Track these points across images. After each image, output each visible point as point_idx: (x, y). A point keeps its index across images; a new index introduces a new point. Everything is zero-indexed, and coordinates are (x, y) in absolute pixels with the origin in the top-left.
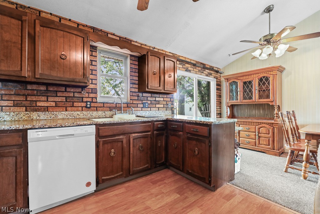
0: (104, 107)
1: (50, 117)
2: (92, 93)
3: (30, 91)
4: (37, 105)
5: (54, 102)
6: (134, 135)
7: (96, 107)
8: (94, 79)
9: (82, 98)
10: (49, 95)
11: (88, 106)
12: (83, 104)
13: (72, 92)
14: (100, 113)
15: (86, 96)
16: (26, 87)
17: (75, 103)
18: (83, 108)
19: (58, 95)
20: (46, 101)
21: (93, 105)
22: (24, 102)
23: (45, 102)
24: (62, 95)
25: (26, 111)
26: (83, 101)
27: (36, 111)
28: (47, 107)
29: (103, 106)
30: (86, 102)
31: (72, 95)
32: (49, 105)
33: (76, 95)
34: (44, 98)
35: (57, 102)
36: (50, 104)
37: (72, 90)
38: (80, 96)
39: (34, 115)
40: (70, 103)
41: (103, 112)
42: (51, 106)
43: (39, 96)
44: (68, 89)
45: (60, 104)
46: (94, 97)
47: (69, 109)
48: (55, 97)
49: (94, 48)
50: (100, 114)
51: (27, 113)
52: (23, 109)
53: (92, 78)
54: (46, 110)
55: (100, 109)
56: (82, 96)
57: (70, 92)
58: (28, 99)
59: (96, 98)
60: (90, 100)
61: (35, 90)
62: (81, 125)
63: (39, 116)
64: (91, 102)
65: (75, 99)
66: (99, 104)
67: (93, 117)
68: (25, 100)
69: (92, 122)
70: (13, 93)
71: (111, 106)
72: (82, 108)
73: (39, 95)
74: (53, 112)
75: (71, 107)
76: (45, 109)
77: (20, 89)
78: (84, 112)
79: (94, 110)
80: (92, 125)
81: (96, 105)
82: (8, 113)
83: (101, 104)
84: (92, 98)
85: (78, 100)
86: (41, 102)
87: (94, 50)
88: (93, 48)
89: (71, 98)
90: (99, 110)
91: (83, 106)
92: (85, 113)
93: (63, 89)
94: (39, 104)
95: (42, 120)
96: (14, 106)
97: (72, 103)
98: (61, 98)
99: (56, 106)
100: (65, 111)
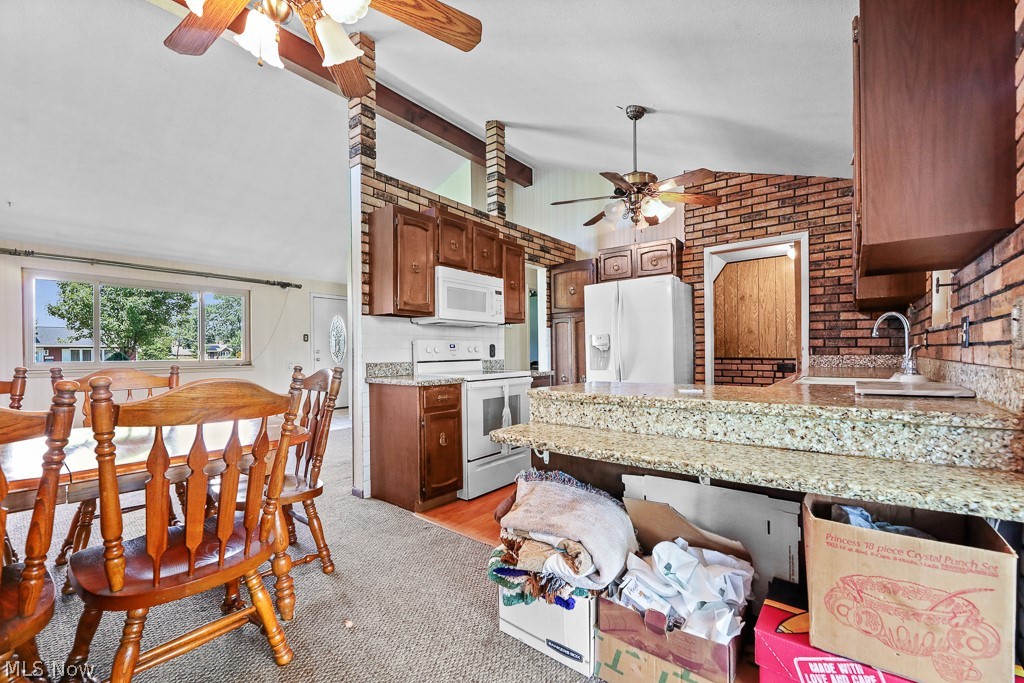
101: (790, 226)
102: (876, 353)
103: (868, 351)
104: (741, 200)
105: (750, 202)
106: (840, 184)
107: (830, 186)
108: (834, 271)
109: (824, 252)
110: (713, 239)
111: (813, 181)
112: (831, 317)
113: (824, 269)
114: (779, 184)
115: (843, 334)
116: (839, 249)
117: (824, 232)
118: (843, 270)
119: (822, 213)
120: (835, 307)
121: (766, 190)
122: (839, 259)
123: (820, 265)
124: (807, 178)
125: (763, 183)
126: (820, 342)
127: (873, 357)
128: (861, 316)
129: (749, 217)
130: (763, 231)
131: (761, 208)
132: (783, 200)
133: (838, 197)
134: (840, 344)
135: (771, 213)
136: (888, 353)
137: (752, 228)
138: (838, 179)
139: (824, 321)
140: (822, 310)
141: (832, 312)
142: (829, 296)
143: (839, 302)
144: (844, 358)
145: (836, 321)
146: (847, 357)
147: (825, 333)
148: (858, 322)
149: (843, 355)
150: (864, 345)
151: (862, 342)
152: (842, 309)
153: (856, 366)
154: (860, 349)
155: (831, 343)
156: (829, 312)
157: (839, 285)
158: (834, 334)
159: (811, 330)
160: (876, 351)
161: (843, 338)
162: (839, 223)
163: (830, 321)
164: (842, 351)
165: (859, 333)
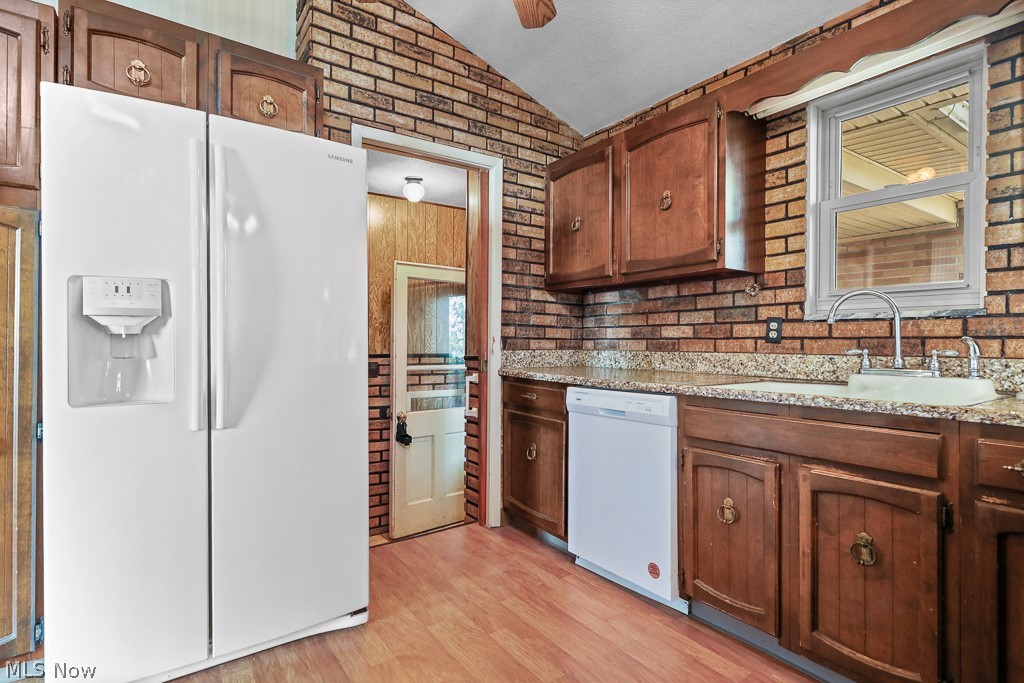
0: (830, 337)
1: (683, 367)
2: (786, 287)
3: (651, 304)
4: (663, 337)
5: (691, 325)
6: (818, 470)
7: (802, 339)
8: (793, 232)
9: (757, 306)
10: (681, 308)
11: (774, 335)
12: (758, 330)
13: (730, 293)
14: (814, 362)
15: (767, 302)
16: (647, 294)
17: (736, 328)
18: (759, 341)
19: (699, 307)
20: (676, 325)
21: (788, 330)
22: (644, 330)
23: (675, 328)
24: (706, 307)
25: (647, 348)
26: (759, 318)
27: (660, 349)
28: (678, 339)
29: (826, 334)
30: (764, 321)
31: (727, 301)
32: (682, 335)
33: (741, 300)
34: (671, 318)
35: (697, 327)
37: (729, 288)
38: (749, 303)
39: (657, 359)
40: (723, 327)
41: (827, 358)
42: (685, 336)
43: (666, 312)
44: (721, 286)
45: (703, 331)
46: (792, 300)
47: (722, 344)
48: (692, 313)
49: (794, 117)
50: (811, 367)
51: (647, 353)
52: (642, 344)
53: (787, 233)
54: (677, 346)
55: (815, 344)
56: (754, 303)
57: (725, 293)
58: (650, 322)
59: (801, 304)
60: (778, 312)
61: (660, 299)
62: (642, 391)
63: (663, 363)
64: (783, 321)
65: (737, 315)
66: (811, 326)
67: (786, 375)
68: (645, 324)
69: (665, 385)
70: (630, 310)
71: (863, 334)
72: (756, 343)
73: (665, 310)
74: (686, 354)
75: (728, 338)
76: (674, 344)
77: (640, 300)
78: (760, 358)
79: (793, 349)
80: (664, 393)
81: (798, 330)
82: (624, 353)
83: (818, 325)
84: (787, 304)
85: (745, 316)
86: (668, 328)
87: (794, 126)
88: (790, 121)
89: (725, 311)
90: (812, 349)
91: (757, 334)
92: (760, 360)
93: (708, 287)
94: (668, 332)
95: (669, 372)
96: (632, 339)
97: (729, 325)
98: (704, 313)
99: (695, 338)
100: (712, 350)
101: (481, 141)
102: (561, 348)
103: (554, 346)
104: (417, 61)
105: (429, 72)
106: (532, 107)
107: (524, 104)
108: (525, 228)
109: (517, 198)
110: (368, 112)
111: (507, 86)
112: (523, 295)
113: (517, 223)
114: (469, 66)
115: (534, 320)
116: (530, 199)
117: (518, 168)
118: (535, 229)
119: (517, 139)
120: (527, 281)
121: (452, 65)
122: (531, 213)
123: (513, 215)
124: (503, 78)
125: (447, 50)
126: (511, 331)
127: (560, 352)
128: (550, 298)
129: (429, 99)
130: (447, 134)
131: (445, 91)
132: (475, 94)
133: (531, 124)
134: (531, 335)
135: (458, 108)
136: (569, 348)
137: (432, 121)
138: (531, 100)
139: (516, 299)
140: (514, 283)
141: (523, 287)
142: (521, 264)
143: (530, 275)
144: (536, 354)
145: (527, 300)
146: (538, 352)
147: (517, 318)
148: (547, 305)
149: (534, 350)
150: (551, 336)
151: (550, 333)
152: (533, 285)
153: (546, 365)
154: (548, 342)
155: (522, 333)
156: (520, 287)
157: (530, 249)
158: (525, 319)
159: (503, 311)
160: (561, 344)
161: (533, 326)
162: (532, 162)
163: (521, 300)
164: (533, 344)
165: (549, 320)
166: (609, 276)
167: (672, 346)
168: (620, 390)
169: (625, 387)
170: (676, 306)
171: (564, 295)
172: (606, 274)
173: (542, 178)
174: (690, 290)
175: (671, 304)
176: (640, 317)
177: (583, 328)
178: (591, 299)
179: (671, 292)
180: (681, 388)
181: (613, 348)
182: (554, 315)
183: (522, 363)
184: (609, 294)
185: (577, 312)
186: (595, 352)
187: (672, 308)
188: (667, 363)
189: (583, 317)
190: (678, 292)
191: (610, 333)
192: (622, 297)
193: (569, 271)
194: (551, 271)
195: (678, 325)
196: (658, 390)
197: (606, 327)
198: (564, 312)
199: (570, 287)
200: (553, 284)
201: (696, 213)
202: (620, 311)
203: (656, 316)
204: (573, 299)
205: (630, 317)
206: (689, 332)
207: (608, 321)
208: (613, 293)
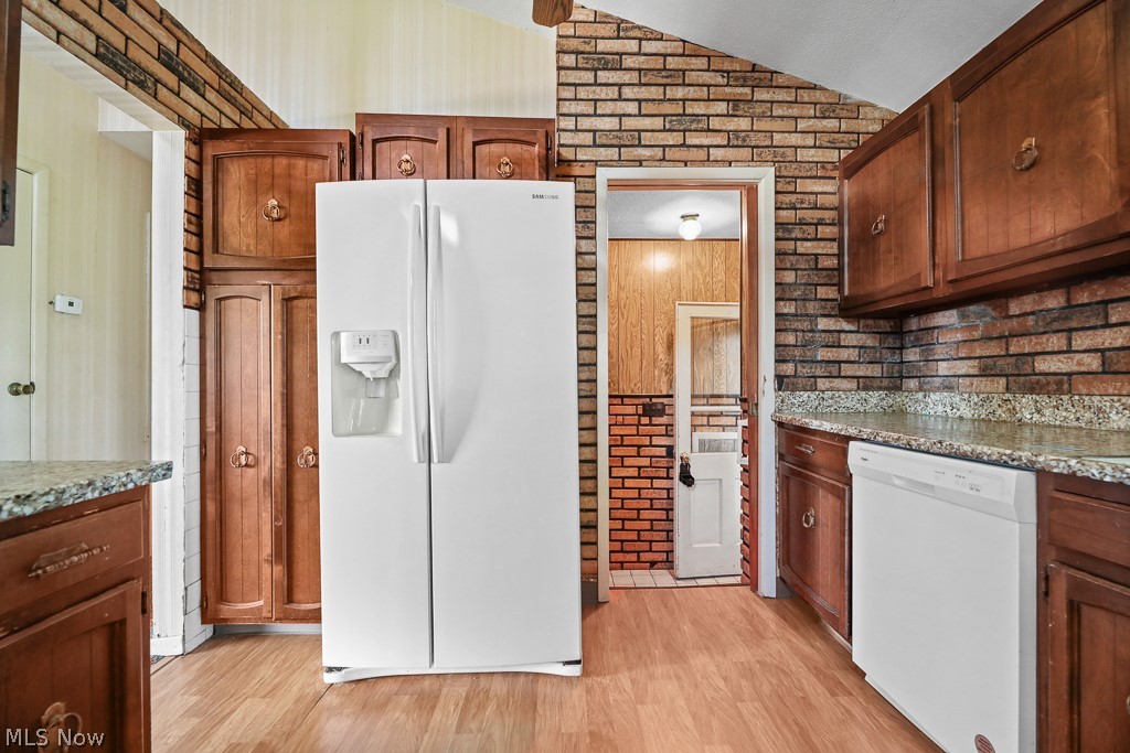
1: (1078, 419)
3: (1014, 322)
4: (1037, 371)
5: (1096, 351)
10: (1074, 324)
16: (1007, 308)
19: (1113, 319)
20: (1065, 352)
22: (1001, 362)
23: (1061, 357)
25: (1008, 389)
27: (1032, 391)
28: (1070, 374)
32: (1076, 369)
34: (1056, 341)
35: (1108, 354)
36: (1079, 364)
39: (1026, 406)
42: (1083, 369)
43: (1045, 333)
45: (1122, 362)
48: (1100, 332)
51: (1007, 396)
52: (998, 383)
54: (1066, 386)
58: (1013, 350)
61: (1033, 313)
62: (964, 457)
63: (1039, 412)
68: (1003, 353)
69: (1008, 452)
70: (977, 335)
73: (1042, 330)
74: (1087, 398)
76: (1060, 384)
77: (993, 318)
80: (1005, 465)
82: (966, 396)
86: (1048, 357)
94: (1043, 365)
95: (1049, 426)
96: (981, 376)
98: (1125, 330)
99: (1104, 372)
101: (745, 153)
102: (866, 388)
103: (854, 386)
104: (665, 85)
105: (680, 93)
106: (818, 96)
107: (805, 95)
108: (809, 244)
109: (796, 209)
110: (613, 153)
111: (780, 80)
112: (806, 325)
113: (796, 239)
114: (728, 72)
115: (822, 354)
116: (816, 208)
117: (797, 173)
118: (822, 244)
119: (794, 139)
120: (812, 308)
121: (707, 77)
122: (816, 225)
123: (790, 231)
124: (772, 72)
125: (701, 63)
126: (789, 369)
127: (863, 394)
128: (846, 326)
129: (680, 122)
130: (702, 154)
131: (699, 109)
132: (735, 102)
133: (815, 117)
134: (819, 373)
135: (715, 123)
136: (880, 388)
137: (683, 145)
138: (815, 87)
139: (796, 331)
140: (793, 310)
141: (807, 315)
142: (803, 288)
143: (816, 299)
144: (826, 396)
145: (812, 331)
146: (828, 394)
147: (797, 352)
148: (843, 336)
149: (823, 392)
150: (849, 374)
151: (847, 370)
152: (821, 312)
153: (840, 410)
154: (845, 381)
155: (804, 370)
156: (802, 315)
157: (816, 269)
158: (808, 354)
159: (777, 346)
160: (866, 384)
161: (821, 361)
162: (817, 163)
163: (803, 331)
164: (821, 383)
165: (844, 354)
166: (928, 288)
167: (1060, 385)
168: (928, 452)
169: (935, 449)
170: (1064, 323)
171: (870, 322)
172: (923, 286)
173: (835, 178)
174: (1093, 294)
175: (1054, 320)
176: (994, 343)
177: (902, 362)
178: (914, 323)
179: (1054, 301)
180: (1041, 459)
181: (949, 388)
182: (854, 347)
183: (805, 409)
184: (940, 314)
185: (890, 341)
186: (920, 395)
187: (1056, 326)
188: (1047, 412)
189: (902, 348)
190: (1068, 300)
191: (943, 368)
192: (963, 317)
193: (870, 289)
194: (846, 292)
195: (1069, 351)
196: (994, 458)
197: (937, 361)
198: (869, 341)
199: (871, 309)
200: (848, 309)
201: (1091, 160)
202: (959, 337)
203: (1024, 341)
204: (885, 325)
205: (976, 344)
206: (1093, 362)
207: (940, 351)
208: (947, 313)
